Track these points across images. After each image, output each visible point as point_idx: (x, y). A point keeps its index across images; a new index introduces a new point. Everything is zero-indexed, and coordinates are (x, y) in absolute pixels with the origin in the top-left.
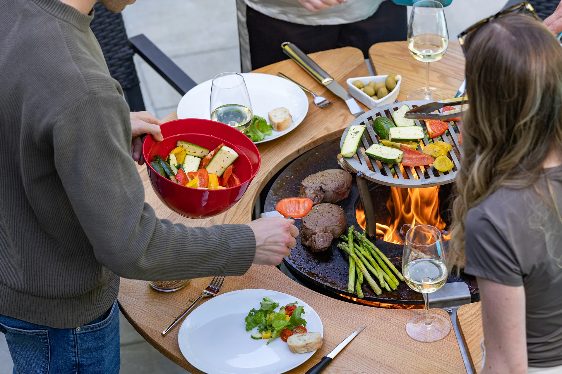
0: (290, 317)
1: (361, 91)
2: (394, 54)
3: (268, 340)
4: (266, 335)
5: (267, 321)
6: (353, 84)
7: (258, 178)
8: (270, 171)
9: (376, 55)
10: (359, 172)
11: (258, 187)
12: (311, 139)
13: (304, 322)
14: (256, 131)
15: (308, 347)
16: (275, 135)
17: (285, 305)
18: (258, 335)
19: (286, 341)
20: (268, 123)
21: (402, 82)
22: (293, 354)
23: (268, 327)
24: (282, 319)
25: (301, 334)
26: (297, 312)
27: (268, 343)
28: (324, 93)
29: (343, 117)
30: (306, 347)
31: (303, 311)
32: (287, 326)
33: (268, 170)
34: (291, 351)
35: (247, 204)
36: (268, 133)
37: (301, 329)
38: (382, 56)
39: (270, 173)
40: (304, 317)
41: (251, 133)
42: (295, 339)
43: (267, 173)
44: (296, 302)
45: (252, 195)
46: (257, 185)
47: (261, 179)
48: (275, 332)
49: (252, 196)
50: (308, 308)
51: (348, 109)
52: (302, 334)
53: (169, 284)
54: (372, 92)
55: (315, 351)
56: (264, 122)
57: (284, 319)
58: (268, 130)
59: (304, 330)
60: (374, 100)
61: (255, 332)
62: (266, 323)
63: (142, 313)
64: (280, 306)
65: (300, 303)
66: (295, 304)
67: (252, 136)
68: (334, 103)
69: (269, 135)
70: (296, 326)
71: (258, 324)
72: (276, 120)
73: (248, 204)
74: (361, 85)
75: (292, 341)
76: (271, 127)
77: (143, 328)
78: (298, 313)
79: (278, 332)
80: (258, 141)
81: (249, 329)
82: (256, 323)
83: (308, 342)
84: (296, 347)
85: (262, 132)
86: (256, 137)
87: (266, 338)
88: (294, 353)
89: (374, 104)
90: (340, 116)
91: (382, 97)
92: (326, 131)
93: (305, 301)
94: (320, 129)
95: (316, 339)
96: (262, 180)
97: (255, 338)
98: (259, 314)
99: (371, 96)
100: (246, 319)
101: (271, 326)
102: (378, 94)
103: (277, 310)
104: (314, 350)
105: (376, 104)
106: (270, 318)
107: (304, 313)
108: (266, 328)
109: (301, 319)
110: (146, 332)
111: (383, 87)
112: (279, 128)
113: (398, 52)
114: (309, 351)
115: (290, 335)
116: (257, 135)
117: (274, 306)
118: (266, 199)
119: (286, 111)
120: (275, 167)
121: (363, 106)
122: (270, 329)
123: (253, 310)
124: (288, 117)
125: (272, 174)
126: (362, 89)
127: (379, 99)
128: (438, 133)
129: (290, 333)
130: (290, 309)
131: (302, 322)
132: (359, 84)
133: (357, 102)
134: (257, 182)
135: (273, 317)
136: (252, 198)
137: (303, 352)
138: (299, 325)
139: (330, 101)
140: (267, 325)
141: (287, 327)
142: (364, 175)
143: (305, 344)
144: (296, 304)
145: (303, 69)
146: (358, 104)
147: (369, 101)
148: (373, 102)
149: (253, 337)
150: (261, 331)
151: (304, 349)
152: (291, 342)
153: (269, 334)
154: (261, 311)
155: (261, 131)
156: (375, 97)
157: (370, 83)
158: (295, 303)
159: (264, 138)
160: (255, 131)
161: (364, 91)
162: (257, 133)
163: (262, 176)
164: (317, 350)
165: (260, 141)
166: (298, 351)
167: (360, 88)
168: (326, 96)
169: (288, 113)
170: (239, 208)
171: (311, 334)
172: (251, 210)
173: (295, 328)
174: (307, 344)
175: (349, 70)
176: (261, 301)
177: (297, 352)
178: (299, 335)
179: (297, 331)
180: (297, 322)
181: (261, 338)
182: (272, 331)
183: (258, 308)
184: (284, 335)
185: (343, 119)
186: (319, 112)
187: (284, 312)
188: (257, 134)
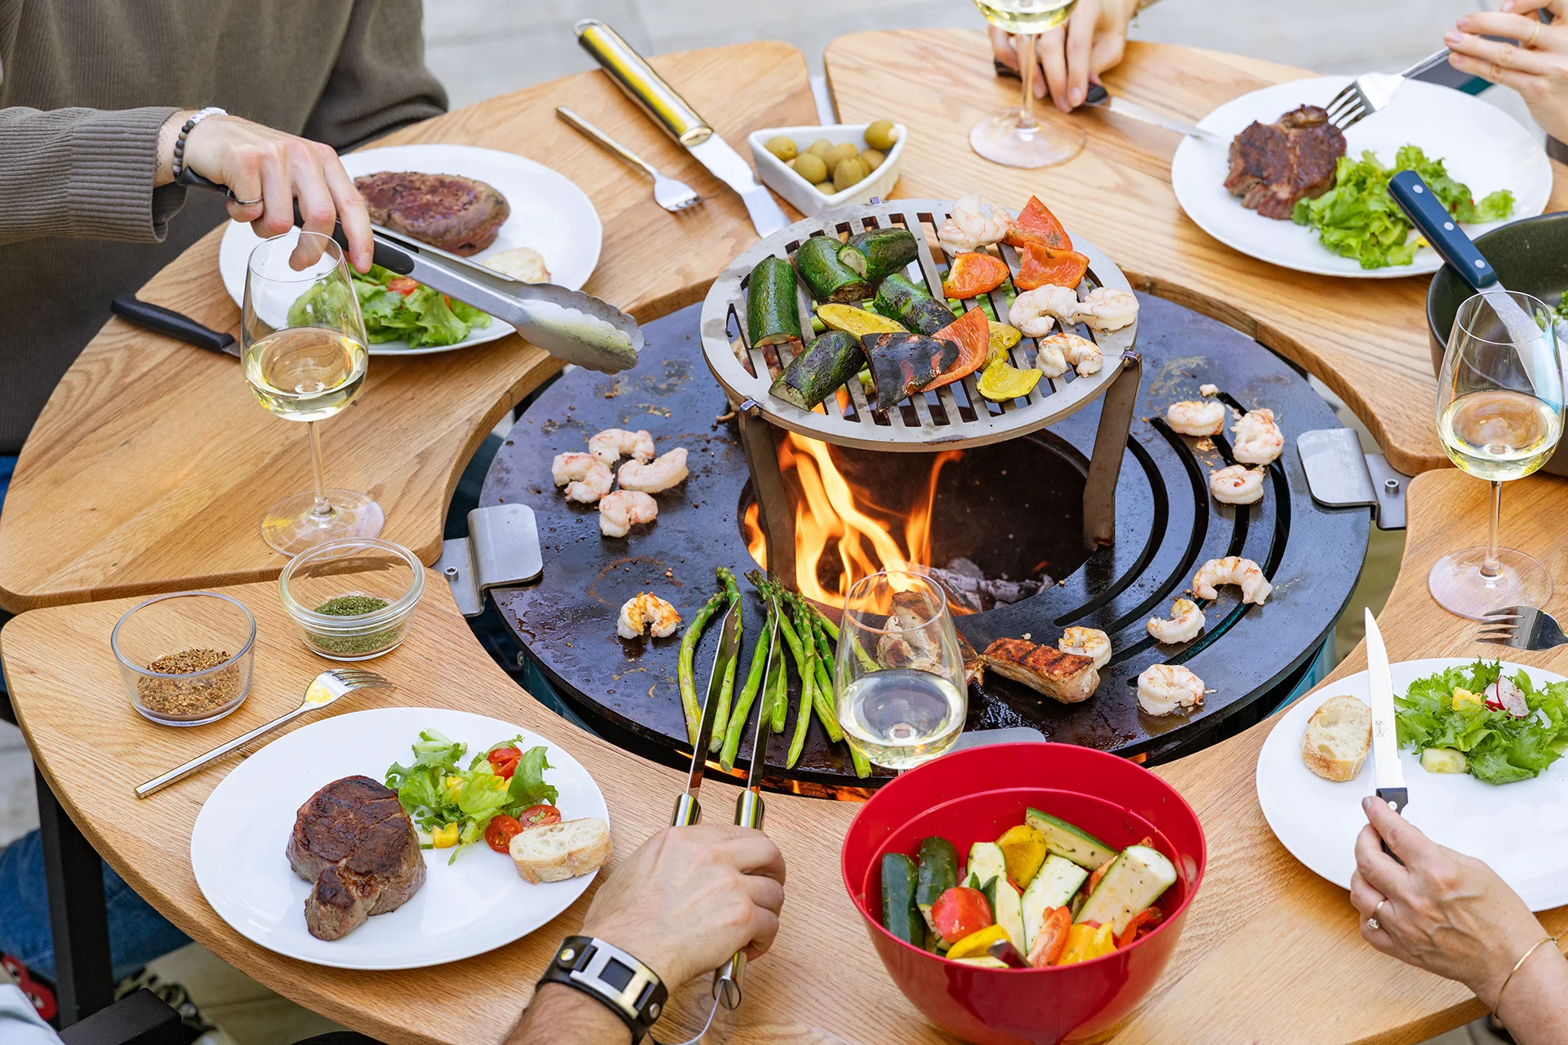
0: (509, 781)
1: (786, 168)
2: (895, 65)
3: (449, 853)
4: (444, 836)
5: (441, 796)
6: (767, 147)
7: (473, 408)
8: (507, 388)
9: (845, 68)
10: (746, 400)
11: (470, 435)
12: (636, 300)
13: (550, 792)
14: (445, 315)
15: (574, 861)
17: (485, 750)
19: (505, 850)
21: (906, 143)
22: (532, 886)
23: (445, 814)
24: (485, 787)
25: (547, 828)
26: (526, 767)
27: (452, 861)
28: (685, 170)
29: (731, 242)
30: (568, 862)
31: (545, 764)
32: (503, 807)
33: (503, 387)
34: (524, 879)
35: (432, 481)
36: (479, 320)
37: (543, 814)
38: (861, 70)
39: (508, 395)
40: (548, 778)
41: (430, 319)
42: (530, 843)
43: (500, 394)
44: (519, 736)
45: (450, 455)
46: (466, 428)
47: (480, 410)
48: (471, 826)
49: (451, 460)
50: (557, 755)
51: (748, 218)
52: (552, 826)
53: (185, 704)
54: (819, 169)
55: (595, 873)
57: (493, 789)
59: (554, 814)
60: (824, 196)
62: (439, 803)
63: (104, 785)
64: (472, 753)
65: (530, 741)
66: (516, 744)
67: (431, 330)
68: (709, 198)
69: (483, 326)
70: (529, 805)
73: (435, 482)
74: (790, 150)
75: (523, 848)
78: (533, 769)
79: (479, 826)
80: (447, 344)
83: (573, 848)
84: (539, 865)
85: (463, 318)
86: (444, 331)
87: (444, 846)
88: (533, 882)
89: (819, 205)
90: (723, 237)
91: (846, 187)
92: (681, 278)
94: (665, 271)
95: (596, 839)
96: (483, 414)
98: (415, 777)
99: (814, 184)
101: (455, 810)
102: (836, 177)
103: (463, 764)
104: (592, 870)
105: (826, 206)
106: (448, 788)
107: (546, 766)
108: (441, 816)
109: (542, 782)
111: (850, 160)
114: (577, 875)
115: (517, 832)
116: (446, 326)
117: (456, 752)
118: (490, 469)
119: (534, 259)
120: (524, 377)
121: (792, 210)
122: (452, 818)
123: (395, 769)
124: (538, 275)
125: (515, 399)
126: (792, 162)
127: (837, 191)
129: (513, 825)
130: (504, 761)
131: (545, 794)
132: (783, 149)
133: (776, 201)
134: (468, 420)
135: (459, 784)
136: (448, 466)
137: (561, 877)
138: (536, 801)
139: (700, 194)
140: (442, 808)
141: (502, 811)
142: (760, 408)
143: (564, 852)
144: (518, 744)
145: (628, 99)
146: (779, 205)
147: (810, 196)
148: (820, 200)
150: (427, 827)
151: (561, 869)
152: (520, 851)
153: (452, 832)
154: (418, 769)
155: (457, 316)
156: (827, 187)
157: (813, 146)
158: (515, 741)
159: (465, 337)
160: (442, 316)
161: (795, 168)
162: (447, 320)
163: (483, 402)
164: (599, 867)
165: (455, 342)
166: (544, 876)
167: (785, 160)
168: (687, 179)
170: (409, 491)
171: (578, 825)
172: (442, 498)
173: (525, 812)
174: (570, 855)
175: (762, 106)
176: (417, 741)
177: (541, 880)
178: (542, 829)
179: (532, 819)
180: (531, 793)
181: (429, 848)
182: (462, 825)
183: (408, 762)
184: (497, 834)
185: (733, 247)
186: (666, 223)
187: (486, 768)
188: (446, 323)
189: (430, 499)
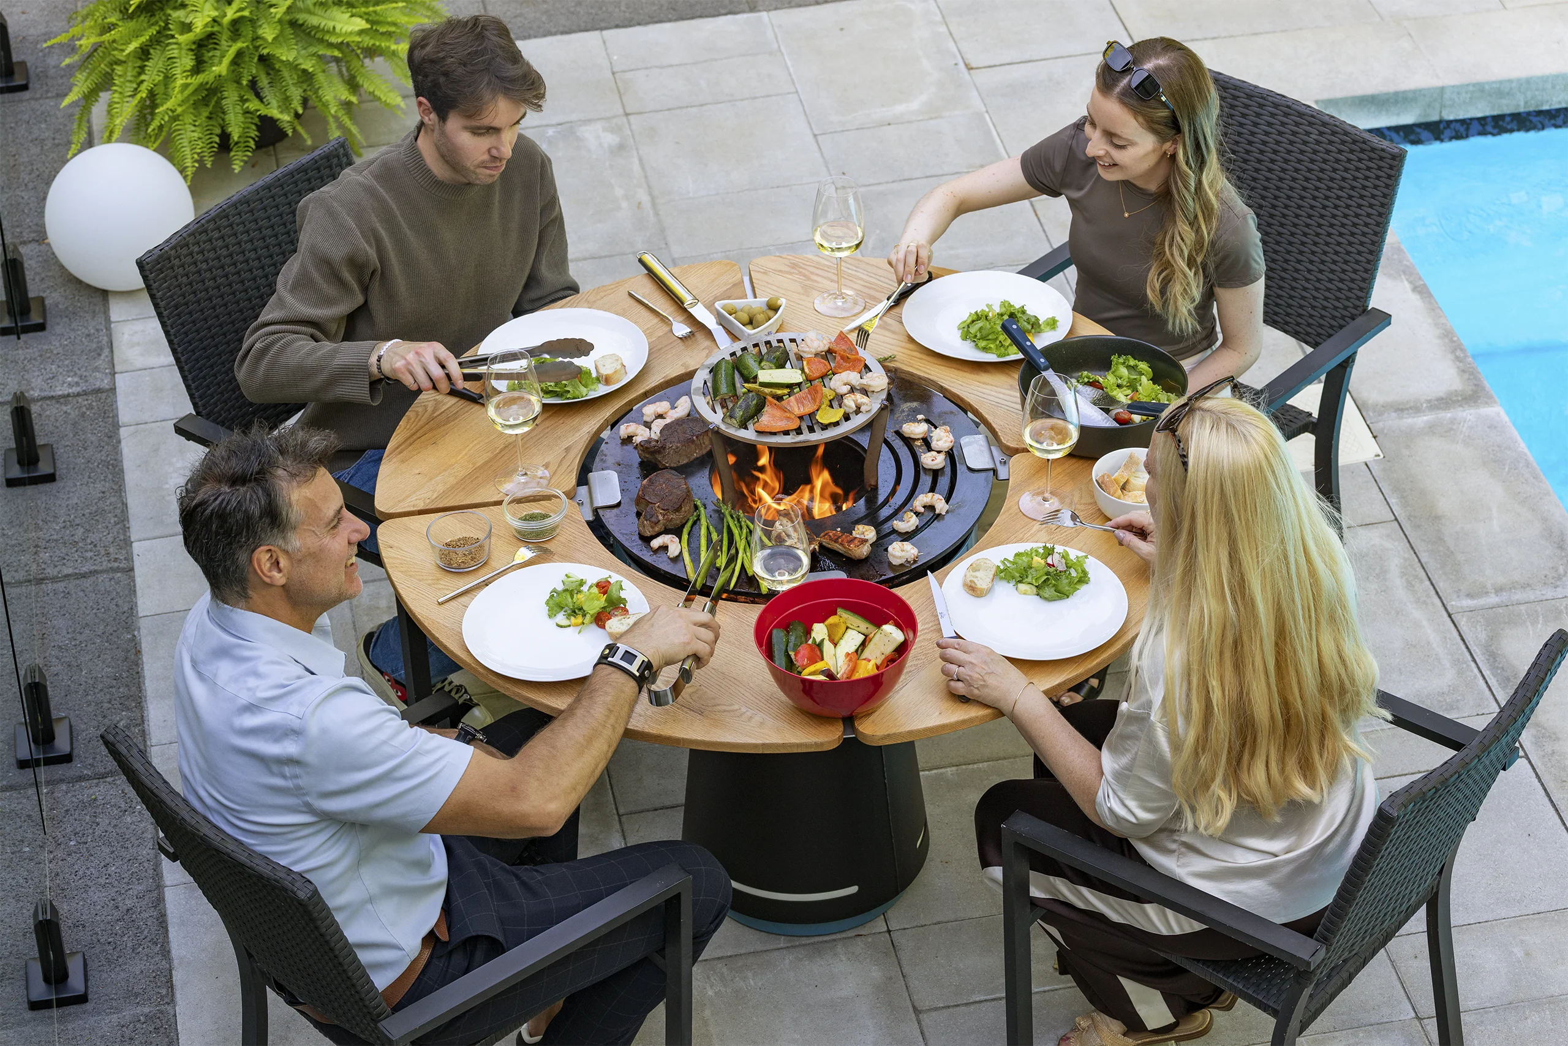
0: (605, 596)
1: (731, 318)
2: (781, 271)
3: (580, 627)
4: (576, 621)
5: (574, 603)
6: (723, 308)
7: (591, 426)
9: (758, 271)
10: (712, 424)
11: (589, 439)
13: (624, 601)
14: (578, 385)
16: (602, 390)
17: (595, 582)
18: (565, 622)
19: (603, 627)
20: (594, 375)
21: (786, 306)
23: (576, 611)
24: (595, 599)
25: (622, 617)
26: (613, 590)
27: (580, 632)
28: (686, 319)
29: (706, 352)
32: (603, 608)
33: (606, 416)
35: (571, 460)
36: (593, 387)
37: (620, 611)
38: (765, 273)
40: (623, 594)
41: (571, 387)
42: (614, 624)
43: (602, 421)
46: (587, 436)
48: (588, 616)
49: (580, 450)
50: (627, 584)
51: (714, 341)
52: (624, 616)
53: (460, 562)
54: (746, 318)
56: (589, 373)
57: (598, 599)
58: (593, 383)
59: (625, 611)
60: (748, 330)
61: (561, 618)
62: (574, 606)
63: (423, 598)
64: (589, 583)
65: (615, 578)
66: (609, 579)
67: (571, 392)
68: (697, 332)
69: (595, 390)
70: (614, 607)
71: (562, 608)
72: (605, 371)
73: (573, 461)
74: (733, 310)
75: (612, 626)
76: (598, 379)
77: (422, 619)
78: (616, 590)
79: (592, 616)
80: (578, 398)
81: (552, 614)
82: (561, 607)
85: (586, 386)
86: (577, 392)
87: (576, 625)
89: (746, 335)
90: (703, 350)
91: (758, 327)
93: (622, 575)
96: (595, 429)
97: (561, 627)
98: (564, 595)
99: (744, 325)
100: (547, 603)
101: (581, 609)
102: (753, 322)
103: (585, 588)
105: (749, 335)
106: (578, 599)
107: (622, 589)
108: (574, 612)
109: (620, 597)
110: (426, 624)
111: (760, 315)
112: (607, 381)
113: (787, 269)
115: (609, 619)
117: (582, 583)
119: (618, 359)
120: (613, 413)
121: (734, 337)
122: (580, 613)
123: (554, 591)
124: (619, 367)
126: (734, 315)
127: (753, 328)
128: (817, 374)
129: (607, 616)
130: (603, 587)
131: (622, 602)
132: (730, 309)
133: (727, 333)
134: (588, 432)
135: (583, 597)
136: (579, 453)
138: (618, 605)
139: (693, 330)
140: (575, 608)
141: (602, 610)
142: (718, 428)
146: (728, 335)
147: (742, 331)
148: (746, 332)
149: (558, 625)
150: (568, 617)
152: (610, 628)
153: (580, 619)
154: (566, 590)
155: (583, 385)
156: (750, 327)
157: (743, 308)
159: (587, 395)
160: (576, 385)
161: (735, 318)
162: (579, 387)
163: (596, 423)
165: (582, 397)
167: (731, 315)
168: (687, 323)
169: (620, 362)
170: (562, 465)
172: (576, 468)
173: (612, 610)
175: (721, 290)
176: (564, 578)
178: (620, 618)
179: (616, 613)
180: (615, 601)
181: (570, 626)
182: (584, 616)
183: (560, 587)
184: (600, 620)
185: (706, 354)
186: (677, 343)
187: (595, 590)
188: (578, 389)
189: (570, 468)
